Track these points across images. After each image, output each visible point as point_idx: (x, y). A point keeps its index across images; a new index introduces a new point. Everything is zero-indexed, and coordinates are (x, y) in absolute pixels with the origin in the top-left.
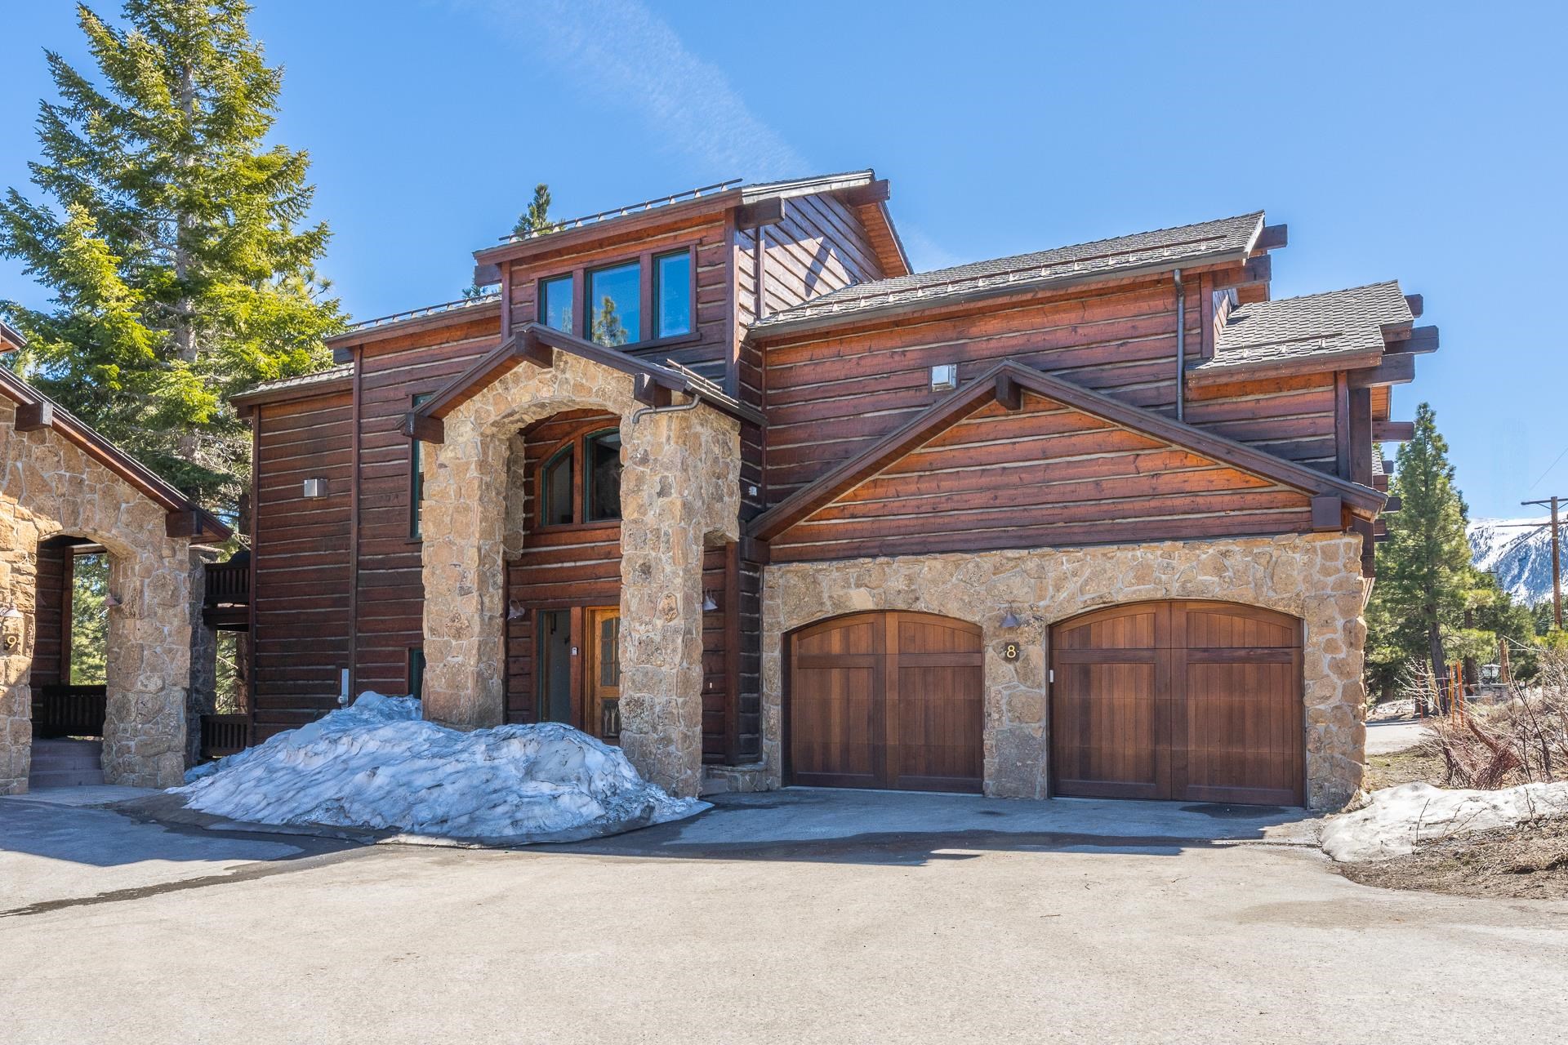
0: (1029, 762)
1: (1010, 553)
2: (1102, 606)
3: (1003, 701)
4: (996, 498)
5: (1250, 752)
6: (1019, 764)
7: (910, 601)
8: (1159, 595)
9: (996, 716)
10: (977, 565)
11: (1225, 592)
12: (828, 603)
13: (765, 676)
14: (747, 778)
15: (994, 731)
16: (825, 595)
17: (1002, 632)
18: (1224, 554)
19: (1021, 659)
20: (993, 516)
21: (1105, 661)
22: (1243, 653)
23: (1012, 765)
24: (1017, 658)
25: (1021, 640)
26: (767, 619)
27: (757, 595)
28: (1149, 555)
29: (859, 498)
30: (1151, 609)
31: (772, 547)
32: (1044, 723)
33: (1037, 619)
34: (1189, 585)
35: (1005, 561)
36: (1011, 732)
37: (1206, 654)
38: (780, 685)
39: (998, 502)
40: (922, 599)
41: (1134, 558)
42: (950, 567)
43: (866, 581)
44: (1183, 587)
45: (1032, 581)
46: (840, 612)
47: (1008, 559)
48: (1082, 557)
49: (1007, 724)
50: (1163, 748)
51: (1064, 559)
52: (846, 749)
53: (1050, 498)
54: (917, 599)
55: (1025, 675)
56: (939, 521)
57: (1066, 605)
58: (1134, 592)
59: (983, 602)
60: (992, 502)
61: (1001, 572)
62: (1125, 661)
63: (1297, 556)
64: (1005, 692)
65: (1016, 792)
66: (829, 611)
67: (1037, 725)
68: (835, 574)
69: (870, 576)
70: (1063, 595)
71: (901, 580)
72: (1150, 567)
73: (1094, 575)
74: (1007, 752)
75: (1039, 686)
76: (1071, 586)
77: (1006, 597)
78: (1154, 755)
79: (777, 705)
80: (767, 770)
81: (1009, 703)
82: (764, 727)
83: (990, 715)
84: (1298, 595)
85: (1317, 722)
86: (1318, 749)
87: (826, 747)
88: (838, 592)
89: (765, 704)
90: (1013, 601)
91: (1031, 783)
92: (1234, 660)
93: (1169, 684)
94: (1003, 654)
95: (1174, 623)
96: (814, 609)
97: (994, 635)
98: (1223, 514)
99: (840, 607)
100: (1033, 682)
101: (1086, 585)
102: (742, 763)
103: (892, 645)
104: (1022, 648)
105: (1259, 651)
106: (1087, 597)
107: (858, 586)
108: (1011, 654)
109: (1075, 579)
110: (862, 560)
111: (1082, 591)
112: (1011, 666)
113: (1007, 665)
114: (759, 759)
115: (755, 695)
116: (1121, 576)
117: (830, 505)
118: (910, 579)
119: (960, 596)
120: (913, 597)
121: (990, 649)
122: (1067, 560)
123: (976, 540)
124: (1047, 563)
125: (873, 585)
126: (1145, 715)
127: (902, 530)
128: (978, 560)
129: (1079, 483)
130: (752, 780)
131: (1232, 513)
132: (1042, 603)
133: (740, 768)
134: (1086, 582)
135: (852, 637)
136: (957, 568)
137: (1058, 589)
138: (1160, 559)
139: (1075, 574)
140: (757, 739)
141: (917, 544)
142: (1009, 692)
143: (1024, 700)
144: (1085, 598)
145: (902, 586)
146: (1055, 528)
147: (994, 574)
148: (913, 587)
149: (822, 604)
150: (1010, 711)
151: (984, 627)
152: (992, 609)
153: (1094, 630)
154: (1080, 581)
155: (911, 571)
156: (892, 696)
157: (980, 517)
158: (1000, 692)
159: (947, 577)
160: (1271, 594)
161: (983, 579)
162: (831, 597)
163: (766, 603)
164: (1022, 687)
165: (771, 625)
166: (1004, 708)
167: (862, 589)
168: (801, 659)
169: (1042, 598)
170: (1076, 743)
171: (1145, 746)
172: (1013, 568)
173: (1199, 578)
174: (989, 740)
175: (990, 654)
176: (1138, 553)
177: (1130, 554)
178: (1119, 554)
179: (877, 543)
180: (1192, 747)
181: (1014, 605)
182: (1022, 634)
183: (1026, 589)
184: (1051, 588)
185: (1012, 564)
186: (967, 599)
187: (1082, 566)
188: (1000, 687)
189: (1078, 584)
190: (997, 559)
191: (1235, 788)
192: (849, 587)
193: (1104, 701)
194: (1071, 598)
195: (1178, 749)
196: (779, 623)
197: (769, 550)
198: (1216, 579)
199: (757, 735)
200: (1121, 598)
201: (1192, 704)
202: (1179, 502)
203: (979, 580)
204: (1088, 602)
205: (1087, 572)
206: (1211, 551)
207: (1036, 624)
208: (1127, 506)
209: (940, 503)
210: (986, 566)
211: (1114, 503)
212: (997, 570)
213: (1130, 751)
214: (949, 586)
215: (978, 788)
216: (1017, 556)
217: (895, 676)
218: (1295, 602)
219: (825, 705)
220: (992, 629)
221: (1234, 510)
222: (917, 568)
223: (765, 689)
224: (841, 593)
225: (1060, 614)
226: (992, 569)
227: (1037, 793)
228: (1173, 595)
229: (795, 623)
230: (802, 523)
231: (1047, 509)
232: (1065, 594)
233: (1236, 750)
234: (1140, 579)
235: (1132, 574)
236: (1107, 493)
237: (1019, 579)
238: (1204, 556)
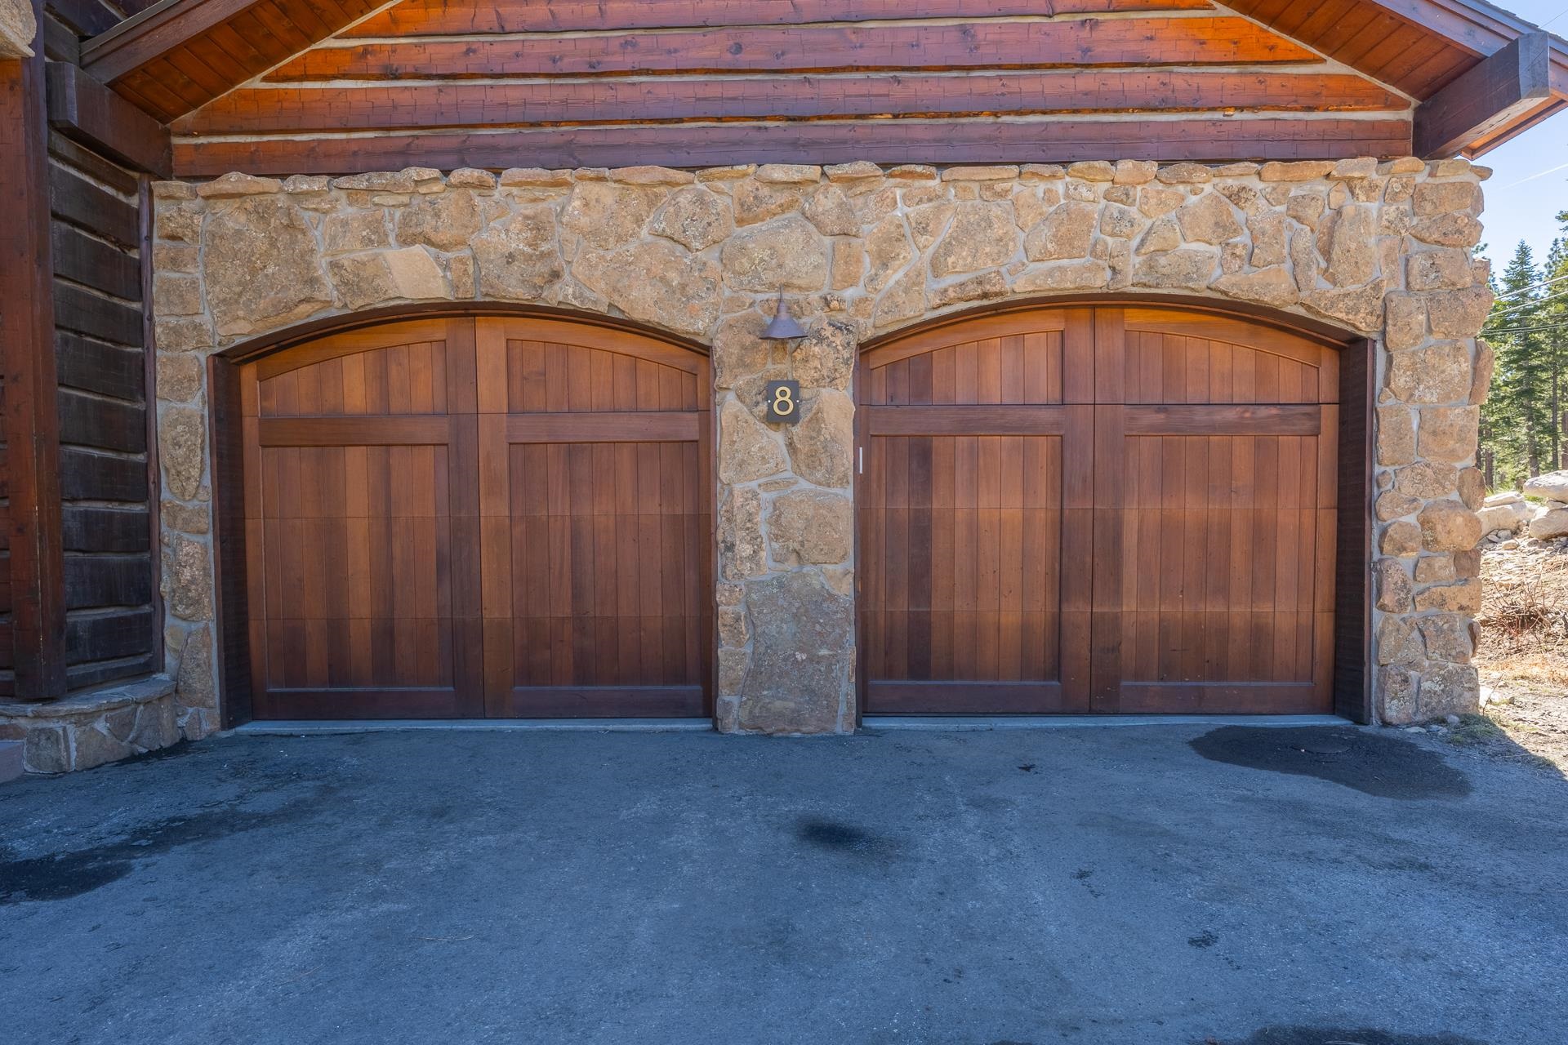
0: (824, 652)
1: (778, 172)
2: (975, 304)
3: (761, 517)
4: (739, 48)
5: (1240, 611)
6: (800, 656)
7: (538, 281)
8: (1100, 282)
9: (745, 549)
10: (701, 200)
11: (1234, 279)
12: (330, 281)
13: (165, 460)
14: (101, 726)
15: (742, 583)
16: (321, 263)
17: (759, 358)
18: (1236, 197)
19: (805, 417)
20: (731, 93)
21: (967, 428)
22: (1231, 415)
23: (785, 660)
24: (794, 419)
25: (804, 375)
26: (164, 319)
27: (135, 254)
28: (1083, 190)
29: (403, 29)
30: (1054, 322)
31: (177, 141)
32: (849, 564)
33: (840, 328)
34: (1163, 261)
35: (765, 191)
36: (781, 586)
37: (1162, 416)
38: (207, 481)
39: (744, 59)
40: (566, 277)
41: (1049, 196)
42: (636, 199)
43: (427, 228)
44: (1151, 267)
45: (827, 240)
46: (358, 304)
47: (772, 183)
48: (939, 191)
49: (768, 567)
50: (1077, 610)
51: (898, 193)
52: (385, 632)
53: (864, 57)
54: (556, 275)
55: (806, 458)
56: (602, 94)
57: (901, 298)
58: (1050, 273)
59: (713, 287)
60: (729, 56)
61: (755, 219)
62: (1005, 430)
63: (1374, 206)
64: (763, 495)
65: (796, 720)
66: (332, 300)
67: (839, 568)
68: (347, 210)
69: (437, 215)
70: (895, 276)
71: (515, 227)
72: (1085, 217)
73: (964, 232)
74: (773, 629)
75: (842, 481)
76: (913, 256)
77: (768, 277)
78: (1058, 625)
79: (203, 533)
80: (177, 691)
81: (776, 520)
82: (165, 586)
83: (730, 547)
84: (1377, 287)
85: (1404, 549)
86: (1401, 605)
87: (336, 628)
88: (354, 254)
89: (167, 531)
90: (786, 286)
91: (827, 696)
92: (1214, 428)
93: (1090, 480)
94: (764, 407)
95: (1099, 352)
96: (292, 295)
97: (741, 363)
98: (1218, 115)
99: (361, 292)
100: (830, 471)
101: (947, 254)
102: (76, 687)
103: (491, 391)
104: (805, 394)
105: (1263, 412)
106: (949, 280)
107: (406, 241)
108: (783, 406)
109: (922, 240)
110: (413, 173)
111: (937, 267)
112: (778, 437)
113: (771, 433)
114: (152, 667)
115: (138, 508)
116: (1023, 236)
117: (329, 43)
118: (538, 227)
119: (658, 270)
120: (546, 270)
121: (731, 397)
122: (904, 197)
123: (691, 146)
124: (860, 201)
125: (443, 237)
126: (1042, 542)
127: (515, 115)
128: (701, 186)
129: (926, 28)
130: (121, 728)
131: (1238, 116)
132: (849, 293)
133: (64, 707)
134: (947, 248)
135: (394, 370)
136: (651, 204)
137: (884, 261)
138: (1103, 202)
139: (922, 228)
140: (147, 618)
141: (556, 148)
142: (774, 495)
143: (810, 513)
144: (942, 285)
145: (517, 245)
146: (872, 126)
147: (740, 222)
148: (545, 247)
149: (313, 282)
150: (777, 537)
151: (717, 344)
152: (734, 303)
153: (939, 366)
154: (932, 243)
155: (541, 206)
156: (493, 509)
157: (701, 93)
158: (755, 495)
159: (629, 225)
160: (1324, 285)
161: (714, 233)
162: (335, 266)
163: (162, 277)
164: (804, 484)
165: (176, 331)
166: (763, 530)
167: (418, 249)
168: (266, 422)
169: (850, 280)
170: (902, 605)
171: (1040, 607)
172: (783, 208)
173: (1184, 246)
174: (729, 603)
175: (730, 409)
176: (1059, 187)
177: (1041, 187)
178: (1016, 186)
179: (454, 142)
180: (1129, 605)
181: (788, 295)
182: (806, 360)
183: (815, 259)
184: (867, 260)
185: (783, 197)
186: (675, 278)
187: (939, 210)
188: (754, 485)
189: (930, 251)
190: (748, 185)
191: (1206, 684)
192: (383, 242)
193: (959, 515)
194: (912, 284)
195: (1106, 610)
196: (197, 327)
197: (169, 146)
198: (1216, 250)
199: (147, 609)
200: (1020, 286)
201: (1131, 518)
202: (1138, 81)
203: (704, 235)
204: (951, 294)
205: (948, 225)
206: (1208, 188)
207: (839, 340)
208: (1029, 85)
209: (605, 52)
210: (722, 202)
211: (1000, 78)
212: (746, 215)
213: (1011, 618)
214: (633, 247)
215: (707, 708)
216: (797, 177)
217: (501, 464)
218: (1369, 302)
219: (331, 531)
220: (735, 350)
221: (1241, 109)
222: (554, 199)
223: (165, 495)
224: (362, 255)
225: (889, 318)
226: (735, 210)
227: (840, 719)
228: (1128, 284)
229: (243, 330)
230: (255, 83)
231: (855, 82)
232: (899, 275)
233: (1215, 607)
234: (1066, 244)
235: (1047, 232)
236: (988, 55)
237: (797, 235)
238: (1193, 199)
